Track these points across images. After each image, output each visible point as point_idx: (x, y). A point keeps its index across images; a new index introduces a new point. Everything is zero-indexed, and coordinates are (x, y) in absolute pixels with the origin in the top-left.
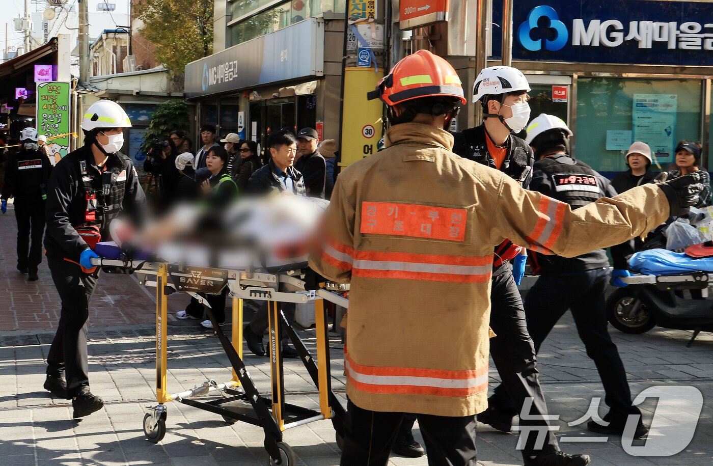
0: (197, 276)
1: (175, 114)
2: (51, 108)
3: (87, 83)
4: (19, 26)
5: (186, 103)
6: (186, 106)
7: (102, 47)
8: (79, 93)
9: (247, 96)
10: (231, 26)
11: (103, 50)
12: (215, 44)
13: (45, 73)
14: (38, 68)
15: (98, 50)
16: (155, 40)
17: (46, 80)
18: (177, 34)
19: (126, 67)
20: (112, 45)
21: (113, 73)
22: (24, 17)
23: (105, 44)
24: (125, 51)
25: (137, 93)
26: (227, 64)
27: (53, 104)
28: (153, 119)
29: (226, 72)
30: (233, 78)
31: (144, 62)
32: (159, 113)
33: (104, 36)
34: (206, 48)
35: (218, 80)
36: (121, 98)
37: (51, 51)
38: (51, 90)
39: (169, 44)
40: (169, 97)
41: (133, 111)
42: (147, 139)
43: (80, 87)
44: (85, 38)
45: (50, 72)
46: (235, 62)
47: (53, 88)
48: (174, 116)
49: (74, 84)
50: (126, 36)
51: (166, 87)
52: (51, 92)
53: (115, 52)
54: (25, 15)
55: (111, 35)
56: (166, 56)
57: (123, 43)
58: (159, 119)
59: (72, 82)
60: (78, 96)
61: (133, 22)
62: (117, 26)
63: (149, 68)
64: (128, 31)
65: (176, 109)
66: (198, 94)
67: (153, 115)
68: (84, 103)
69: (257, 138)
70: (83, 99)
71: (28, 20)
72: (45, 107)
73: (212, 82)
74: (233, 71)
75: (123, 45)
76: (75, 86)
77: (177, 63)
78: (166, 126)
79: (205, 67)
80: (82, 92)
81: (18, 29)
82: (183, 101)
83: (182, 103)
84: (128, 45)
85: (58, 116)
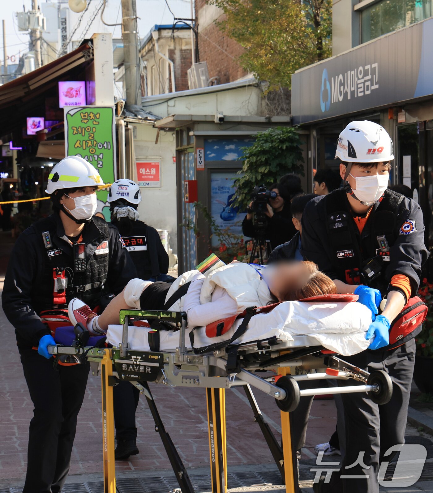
0: (136, 361)
1: (281, 149)
2: (86, 146)
3: (138, 107)
4: (24, 24)
5: (297, 132)
6: (297, 137)
7: (152, 52)
8: (127, 123)
9: (395, 118)
10: (360, 11)
11: (154, 56)
12: (335, 39)
13: (74, 93)
14: (64, 87)
15: (146, 57)
16: (241, 37)
17: (76, 104)
18: (276, 26)
19: (193, 80)
20: (167, 48)
21: (171, 91)
22: (31, 9)
23: (156, 47)
24: (188, 56)
25: (221, 119)
26: (361, 68)
27: (90, 140)
28: (246, 158)
29: (359, 82)
30: (372, 91)
31: (220, 72)
32: (256, 148)
33: (155, 36)
34: (319, 47)
35: (346, 94)
36: (196, 126)
37: (83, 60)
38: (86, 118)
39: (264, 42)
40: (269, 123)
41: (216, 147)
42: (240, 188)
43: (127, 113)
44: (132, 38)
45: (82, 91)
46: (373, 66)
47: (88, 115)
48: (280, 152)
49: (119, 108)
50: (189, 35)
51: (256, 109)
52: (85, 121)
53: (172, 58)
54: (33, 7)
55: (166, 33)
56: (260, 61)
57: (184, 44)
58: (258, 156)
59: (117, 105)
60: (126, 126)
61: (200, 12)
62: (176, 19)
63: (227, 81)
64: (192, 26)
65: (282, 141)
66: (313, 117)
67: (248, 152)
68: (135, 137)
69: (412, 180)
70: (134, 132)
71: (38, 15)
72: (78, 144)
73: (336, 96)
74: (371, 80)
75: (184, 48)
76: (120, 113)
77: (277, 72)
78: (268, 167)
79: (324, 76)
80: (131, 120)
81: (22, 28)
82: (293, 129)
83: (290, 132)
84: (193, 47)
85: (98, 157)
